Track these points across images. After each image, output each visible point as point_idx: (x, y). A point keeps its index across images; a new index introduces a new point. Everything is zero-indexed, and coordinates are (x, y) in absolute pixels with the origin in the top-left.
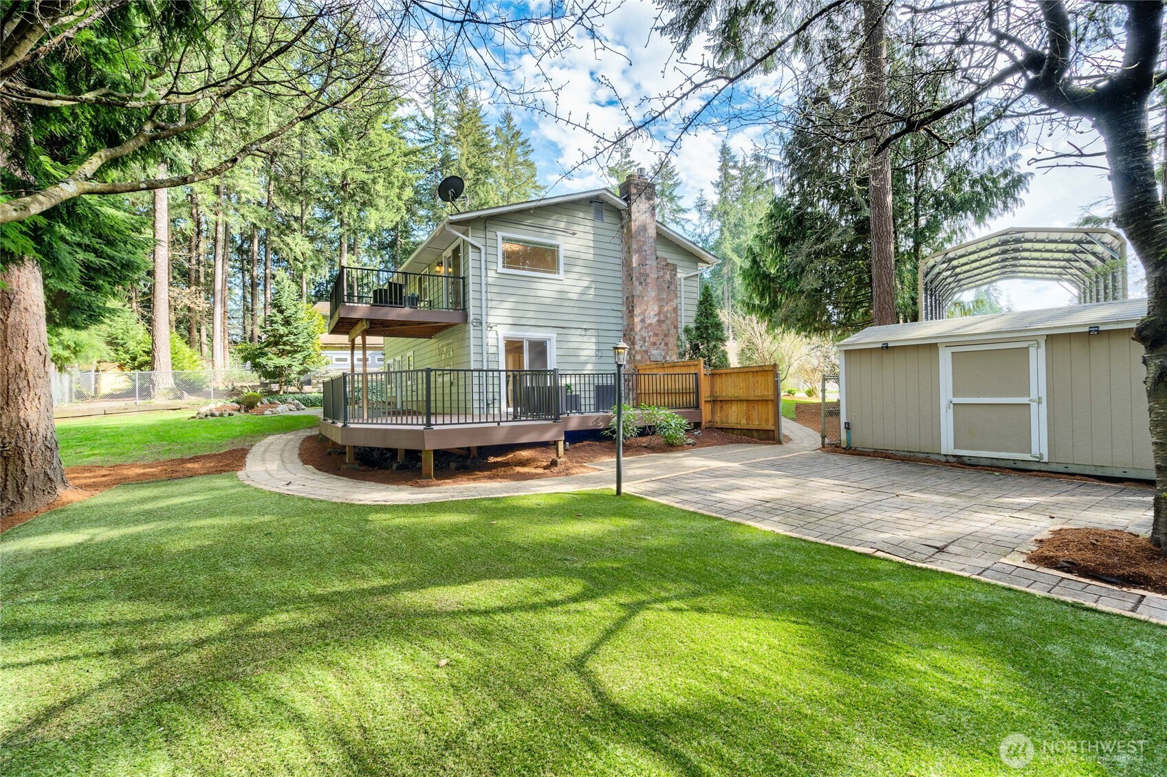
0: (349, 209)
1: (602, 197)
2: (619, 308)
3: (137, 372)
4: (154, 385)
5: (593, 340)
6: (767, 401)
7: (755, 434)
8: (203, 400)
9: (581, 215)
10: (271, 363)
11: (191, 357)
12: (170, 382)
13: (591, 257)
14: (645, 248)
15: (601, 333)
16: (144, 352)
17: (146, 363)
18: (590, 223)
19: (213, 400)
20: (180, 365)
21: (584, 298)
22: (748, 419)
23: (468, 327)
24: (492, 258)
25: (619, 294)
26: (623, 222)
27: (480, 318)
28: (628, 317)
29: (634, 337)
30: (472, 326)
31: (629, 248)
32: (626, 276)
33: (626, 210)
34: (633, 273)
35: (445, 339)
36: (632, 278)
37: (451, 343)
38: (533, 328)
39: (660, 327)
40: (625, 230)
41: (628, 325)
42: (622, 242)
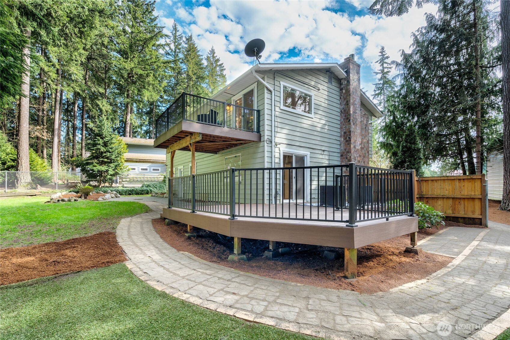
0: (133, 90)
1: (332, 69)
2: (338, 139)
3: (6, 172)
4: (18, 180)
5: (327, 157)
6: (473, 199)
7: (461, 220)
8: (50, 190)
9: (322, 78)
10: (95, 169)
11: (42, 164)
12: (29, 179)
13: (326, 105)
14: (356, 103)
15: (331, 154)
16: (11, 159)
17: (12, 167)
18: (326, 85)
19: (57, 190)
20: (35, 169)
21: (323, 131)
22: (454, 210)
23: (261, 144)
24: (277, 99)
25: (339, 130)
26: (342, 86)
27: (270, 138)
28: (345, 145)
29: (350, 157)
30: (266, 143)
31: (347, 102)
32: (344, 119)
33: (345, 79)
34: (350, 117)
35: (232, 154)
36: (349, 120)
37: (239, 156)
38: (298, 148)
39: (362, 151)
40: (344, 91)
41: (345, 149)
42: (341, 98)
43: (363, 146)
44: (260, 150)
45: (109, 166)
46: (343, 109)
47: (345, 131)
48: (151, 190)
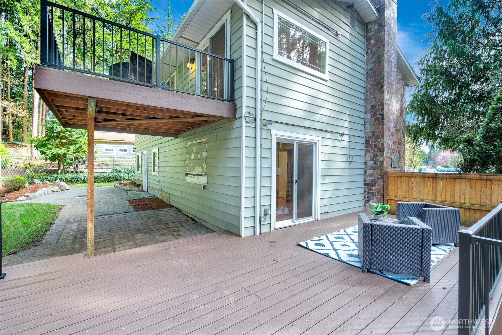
2: (362, 115)
5: (347, 145)
15: (352, 139)
18: (347, 29)
23: (236, 124)
24: (267, 40)
25: (363, 103)
26: (370, 34)
27: (252, 111)
28: (374, 125)
29: (382, 144)
30: (244, 122)
31: (379, 57)
32: (372, 86)
33: (374, 22)
34: (383, 82)
35: (195, 138)
36: (382, 87)
37: (204, 143)
38: (302, 130)
39: (397, 136)
40: (373, 42)
41: (374, 133)
42: (367, 53)
43: (398, 128)
44: (235, 134)
45: (69, 148)
46: (371, 69)
47: (373, 103)
48: (121, 177)
